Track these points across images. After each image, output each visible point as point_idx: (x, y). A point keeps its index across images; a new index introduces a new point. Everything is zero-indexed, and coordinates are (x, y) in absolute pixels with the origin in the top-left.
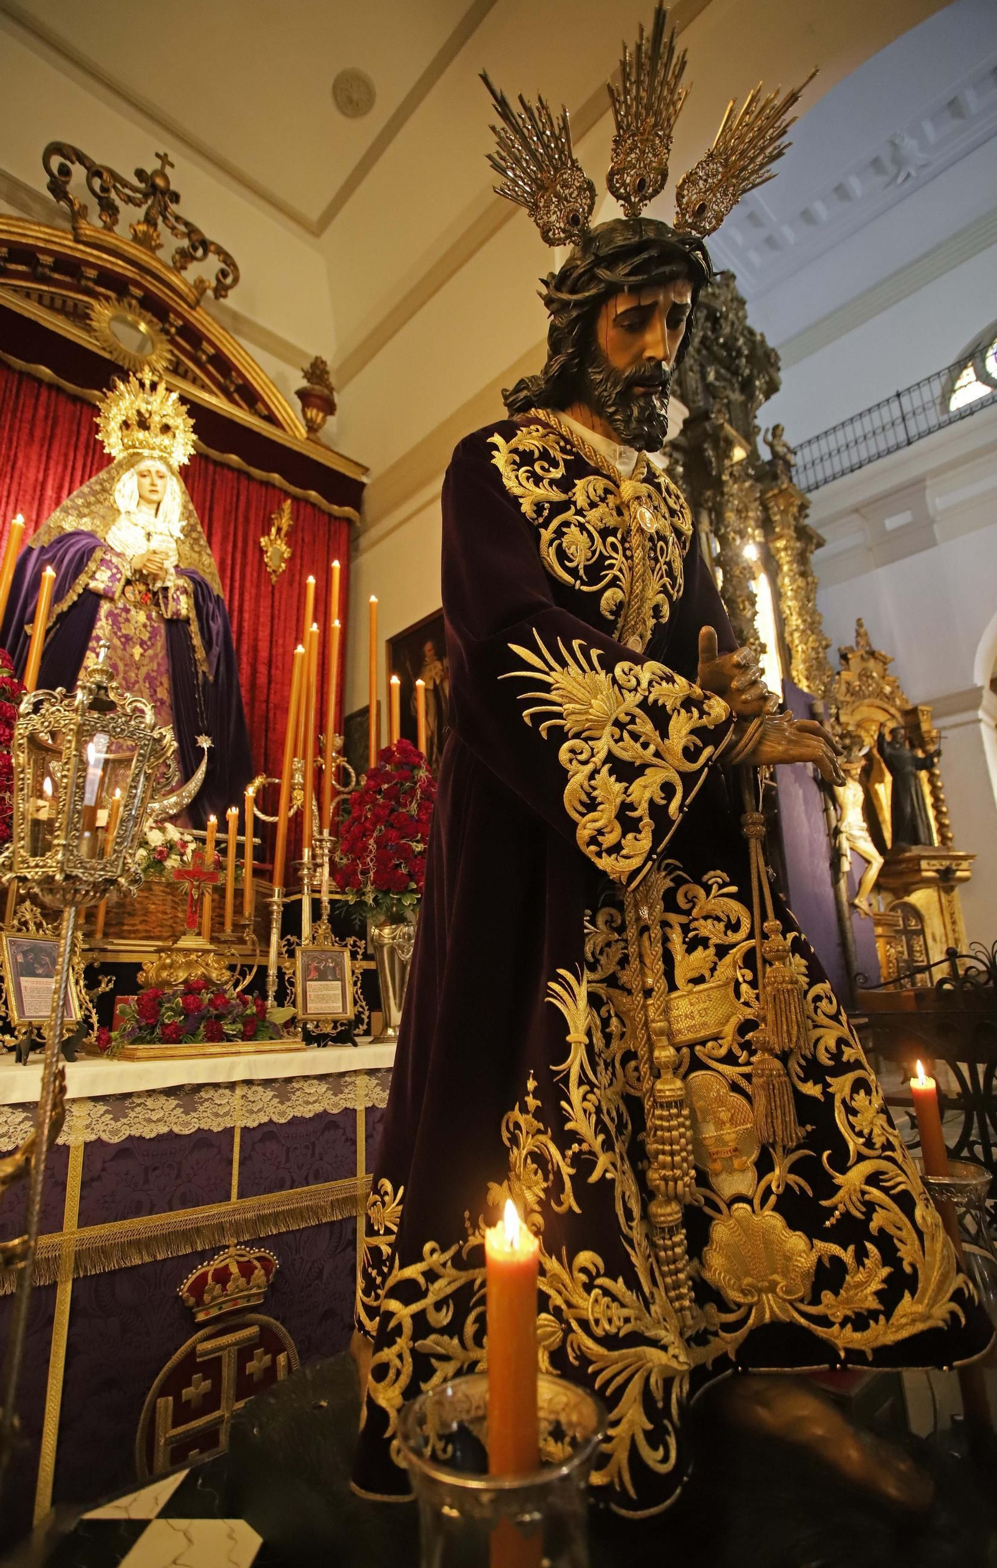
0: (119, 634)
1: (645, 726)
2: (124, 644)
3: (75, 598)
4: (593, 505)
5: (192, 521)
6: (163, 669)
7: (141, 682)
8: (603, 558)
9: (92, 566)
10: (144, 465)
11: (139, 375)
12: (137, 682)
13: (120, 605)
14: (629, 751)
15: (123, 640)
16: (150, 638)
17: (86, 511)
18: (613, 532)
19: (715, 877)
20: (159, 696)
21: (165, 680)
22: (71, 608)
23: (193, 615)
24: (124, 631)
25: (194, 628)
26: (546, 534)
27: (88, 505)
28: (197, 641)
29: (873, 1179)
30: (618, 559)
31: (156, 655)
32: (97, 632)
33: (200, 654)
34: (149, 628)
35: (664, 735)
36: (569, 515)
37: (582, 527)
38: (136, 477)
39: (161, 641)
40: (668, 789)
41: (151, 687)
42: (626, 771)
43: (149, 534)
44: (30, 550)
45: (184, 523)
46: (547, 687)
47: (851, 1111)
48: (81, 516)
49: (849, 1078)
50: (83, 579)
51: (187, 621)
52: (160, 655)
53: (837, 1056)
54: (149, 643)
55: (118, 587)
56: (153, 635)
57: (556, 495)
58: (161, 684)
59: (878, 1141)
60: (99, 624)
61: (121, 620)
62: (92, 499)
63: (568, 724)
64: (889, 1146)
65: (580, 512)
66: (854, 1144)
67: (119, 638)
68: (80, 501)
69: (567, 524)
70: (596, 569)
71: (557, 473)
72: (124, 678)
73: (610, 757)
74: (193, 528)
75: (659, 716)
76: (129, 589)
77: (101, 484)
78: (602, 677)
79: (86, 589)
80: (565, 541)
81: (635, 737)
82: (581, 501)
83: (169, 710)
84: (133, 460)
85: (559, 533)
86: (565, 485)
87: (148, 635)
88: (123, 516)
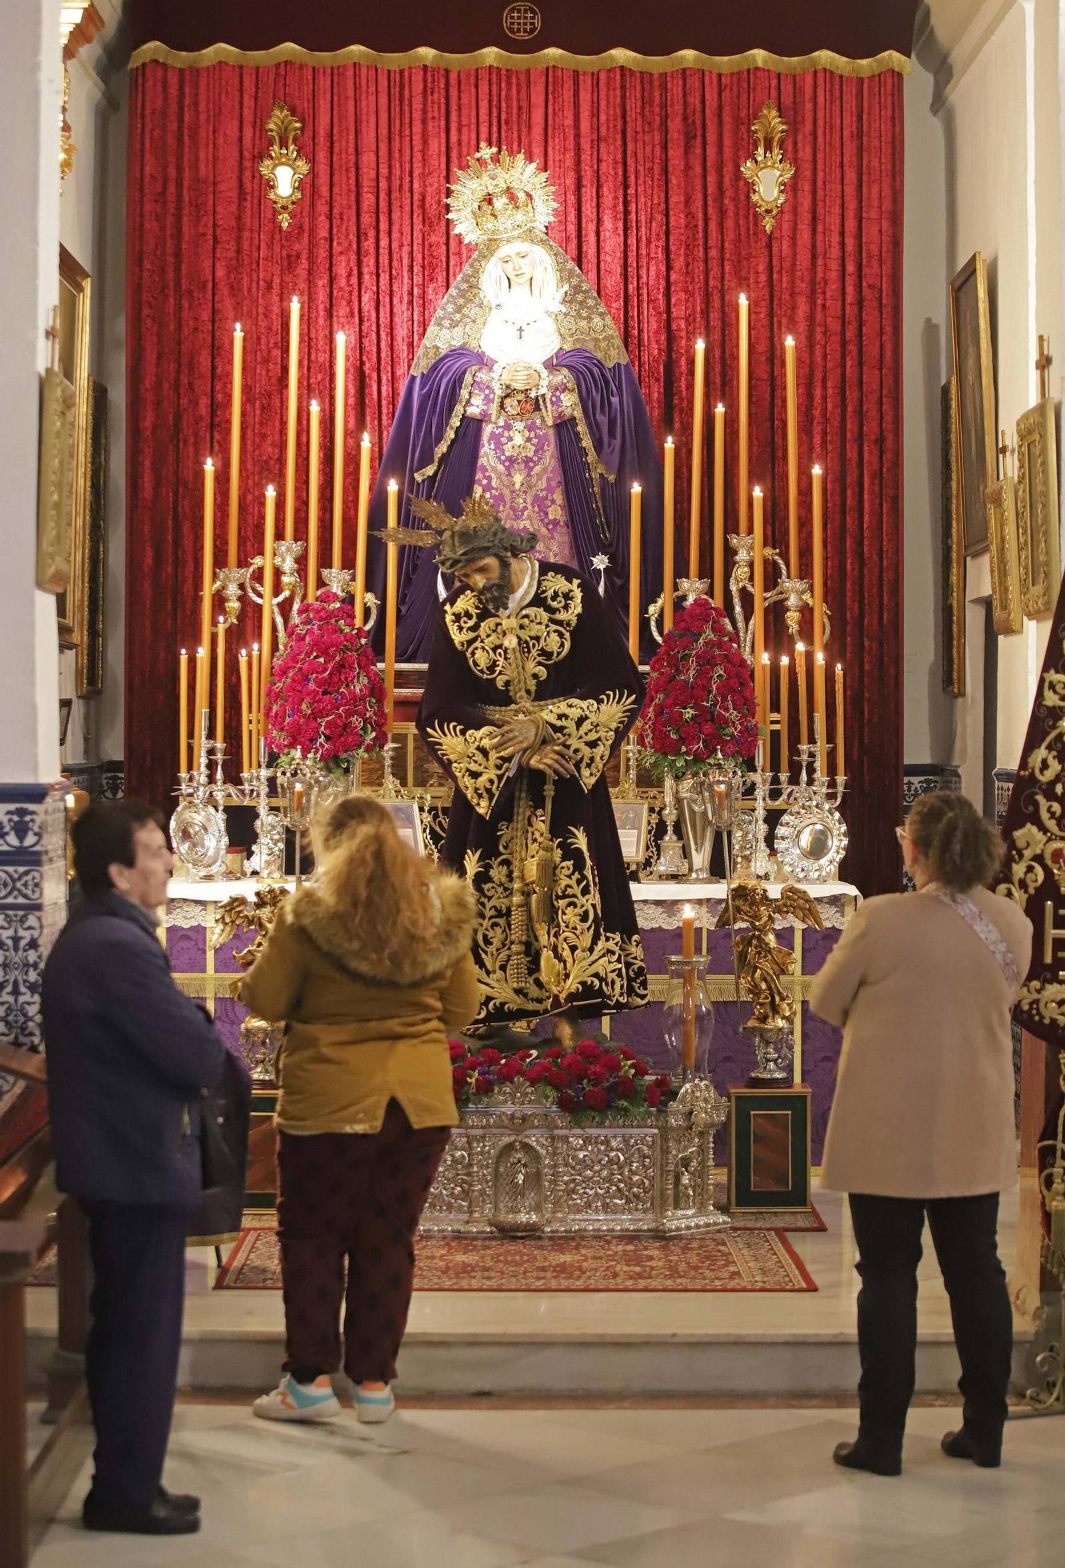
0: (503, 458)
1: (479, 757)
2: (508, 469)
3: (452, 436)
4: (488, 636)
5: (574, 282)
6: (553, 483)
7: (530, 507)
8: (495, 661)
9: (464, 394)
10: (505, 250)
11: (478, 155)
12: (525, 508)
13: (501, 423)
14: (474, 767)
15: (507, 464)
16: (536, 452)
17: (458, 317)
18: (500, 646)
19: (539, 812)
20: (551, 517)
21: (558, 497)
22: (450, 447)
23: (578, 413)
24: (508, 454)
25: (582, 428)
26: (468, 654)
27: (459, 309)
28: (587, 442)
29: (565, 940)
30: (501, 662)
31: (545, 470)
32: (482, 461)
33: (592, 457)
34: (535, 441)
35: (488, 760)
36: (478, 644)
37: (483, 648)
38: (500, 264)
39: (551, 450)
40: (491, 781)
41: (540, 510)
42: (475, 775)
43: (521, 330)
44: (413, 378)
45: (566, 287)
46: (441, 744)
47: (564, 913)
48: (454, 325)
49: (567, 900)
50: (459, 409)
51: (573, 419)
52: (550, 469)
53: (563, 892)
54: (535, 459)
55: (494, 408)
56: (539, 449)
57: (472, 635)
58: (553, 502)
59: (571, 925)
60: (483, 451)
61: (503, 440)
62: (461, 301)
63: (452, 757)
64: (575, 928)
65: (482, 641)
66: (563, 925)
67: (503, 463)
68: (450, 308)
69: (476, 648)
70: (492, 667)
71: (471, 623)
72: (512, 508)
73: (468, 770)
74: (577, 289)
75: (484, 752)
76: (508, 401)
77: (467, 281)
78: (461, 739)
79: (464, 418)
80: (476, 656)
81: (476, 762)
82: (483, 636)
83: (564, 530)
84: (493, 244)
85: (473, 654)
86: (475, 628)
87: (534, 448)
88: (494, 311)
